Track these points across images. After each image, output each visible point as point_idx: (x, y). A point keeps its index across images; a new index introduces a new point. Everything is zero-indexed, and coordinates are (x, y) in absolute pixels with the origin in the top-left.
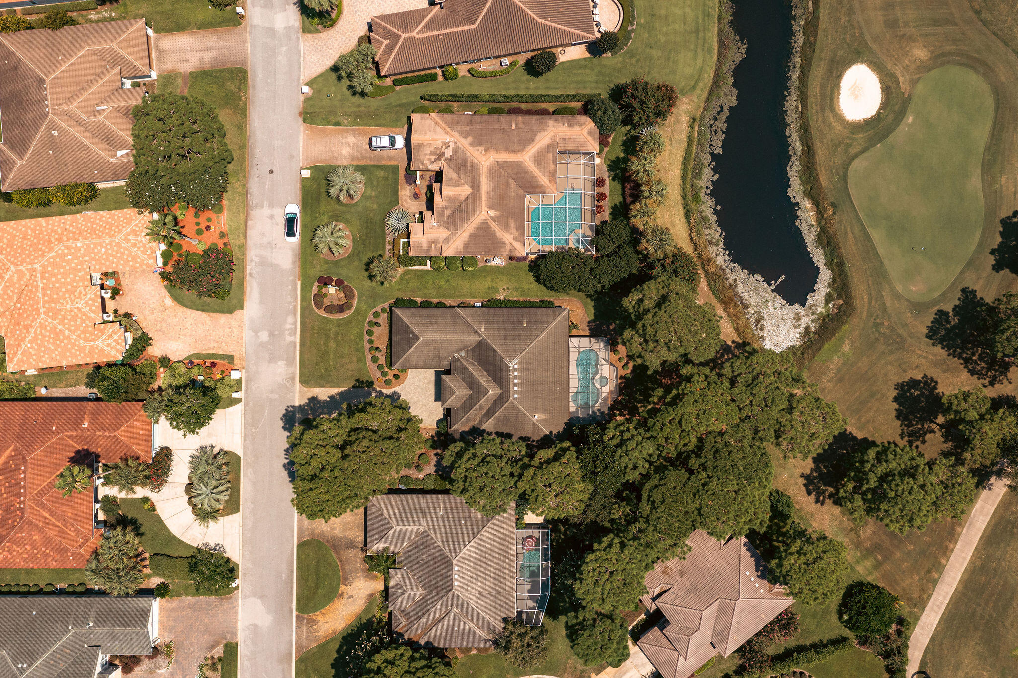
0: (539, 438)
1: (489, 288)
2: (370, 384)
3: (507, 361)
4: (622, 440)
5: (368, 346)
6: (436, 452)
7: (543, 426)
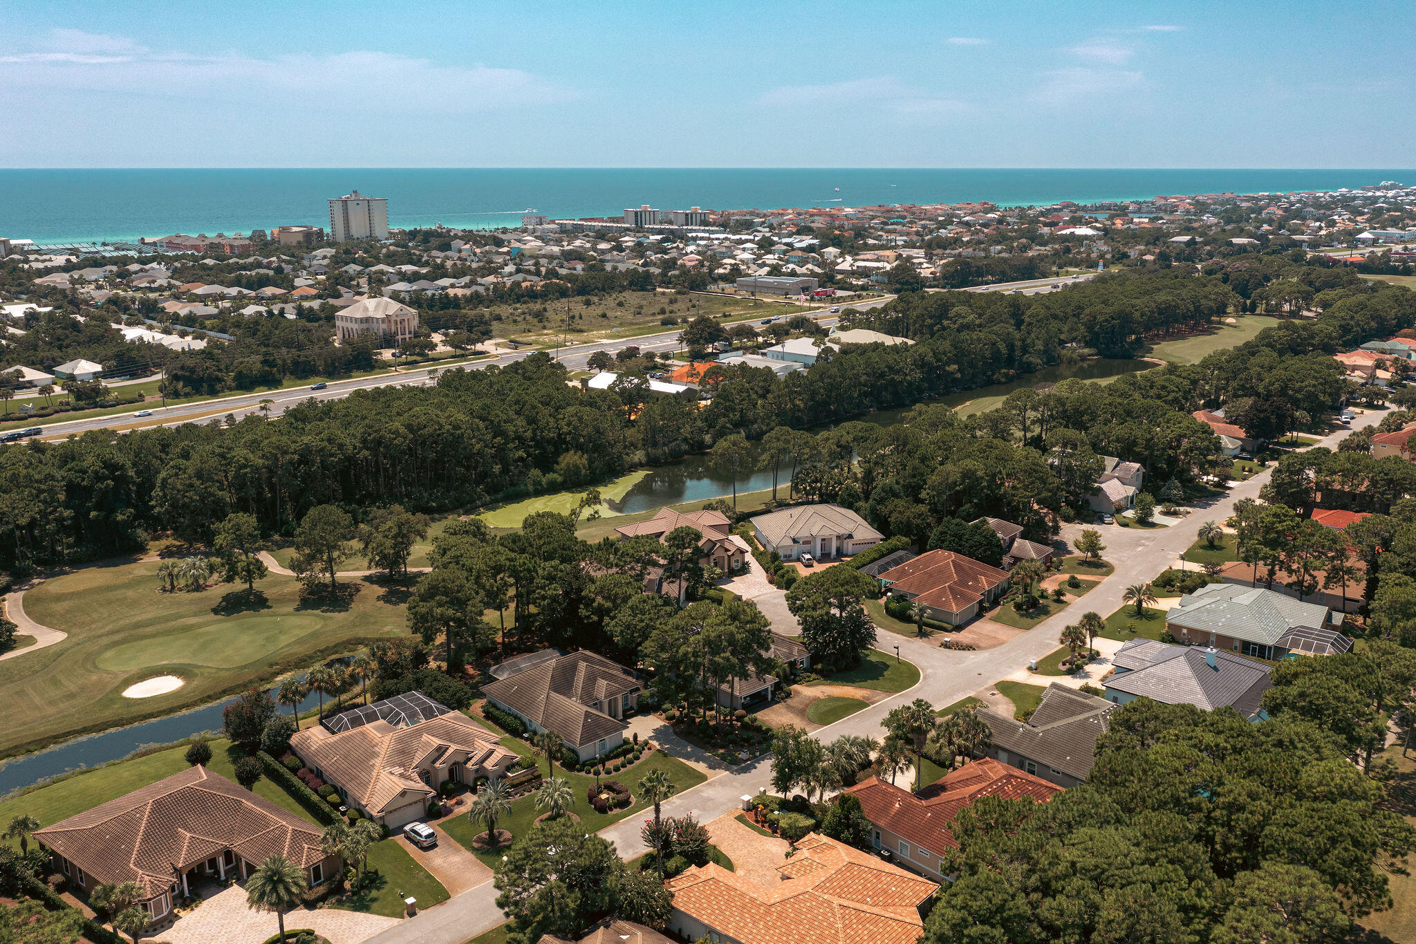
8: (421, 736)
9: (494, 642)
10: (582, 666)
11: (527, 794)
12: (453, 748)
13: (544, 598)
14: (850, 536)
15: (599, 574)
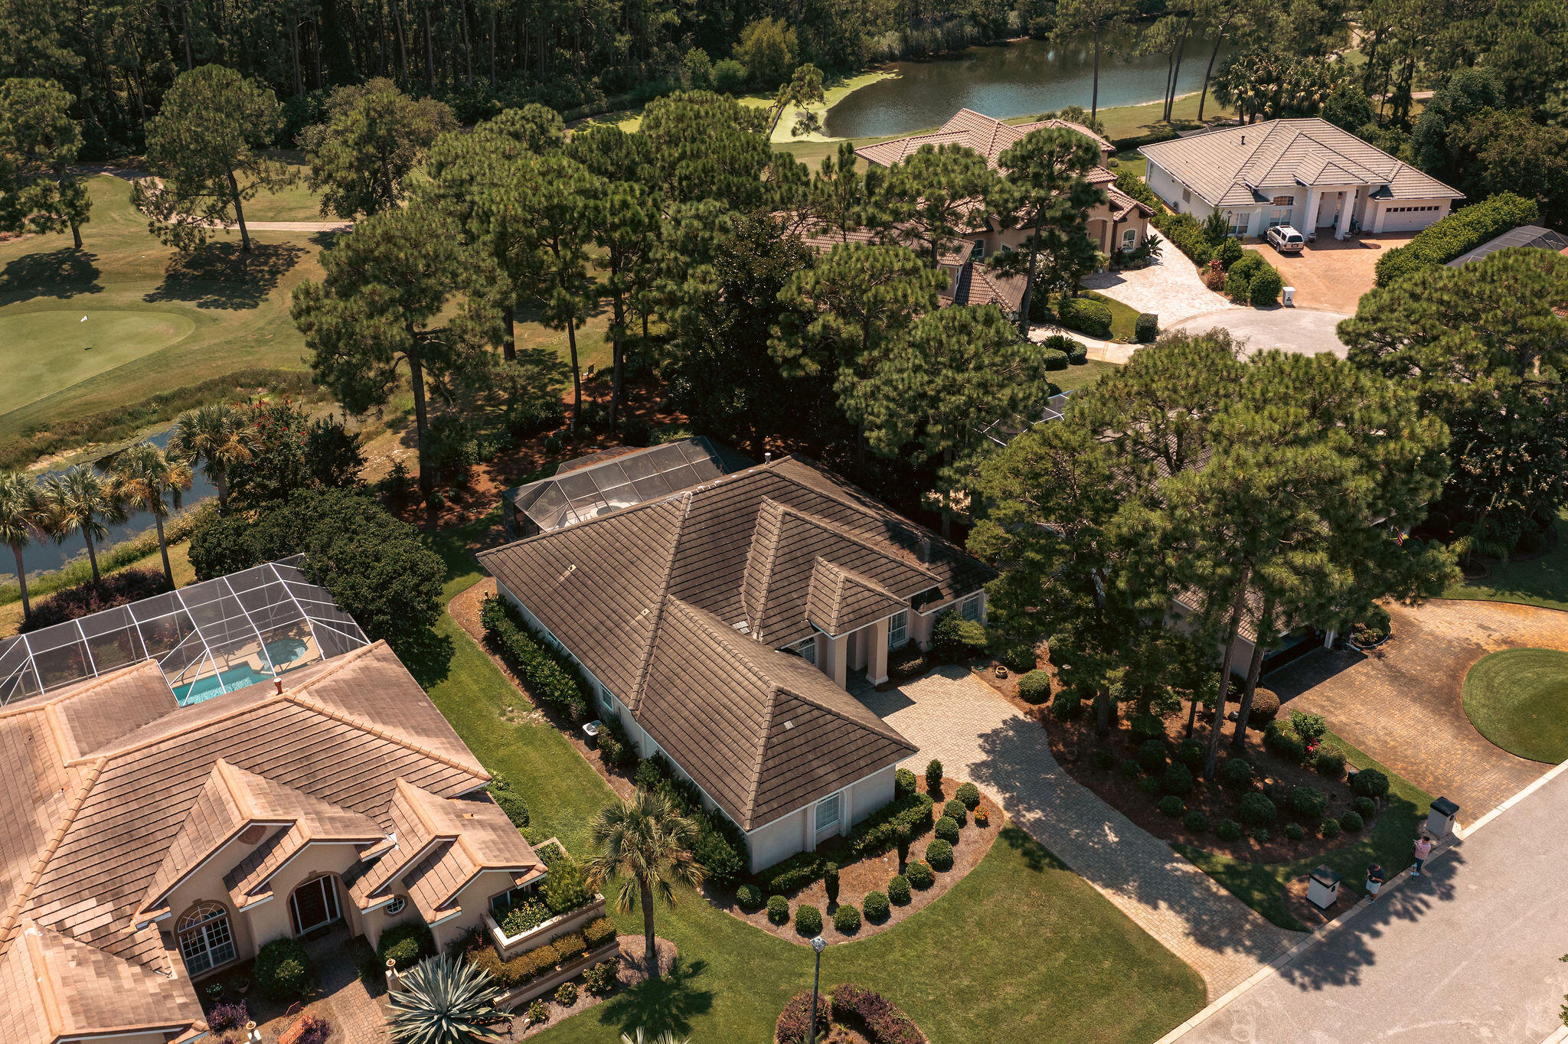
2: (1012, 836)
5: (919, 901)
8: (206, 768)
9: (555, 405)
10: (773, 512)
11: (557, 1013)
12: (305, 829)
13: (673, 301)
14: (1384, 191)
15: (824, 245)
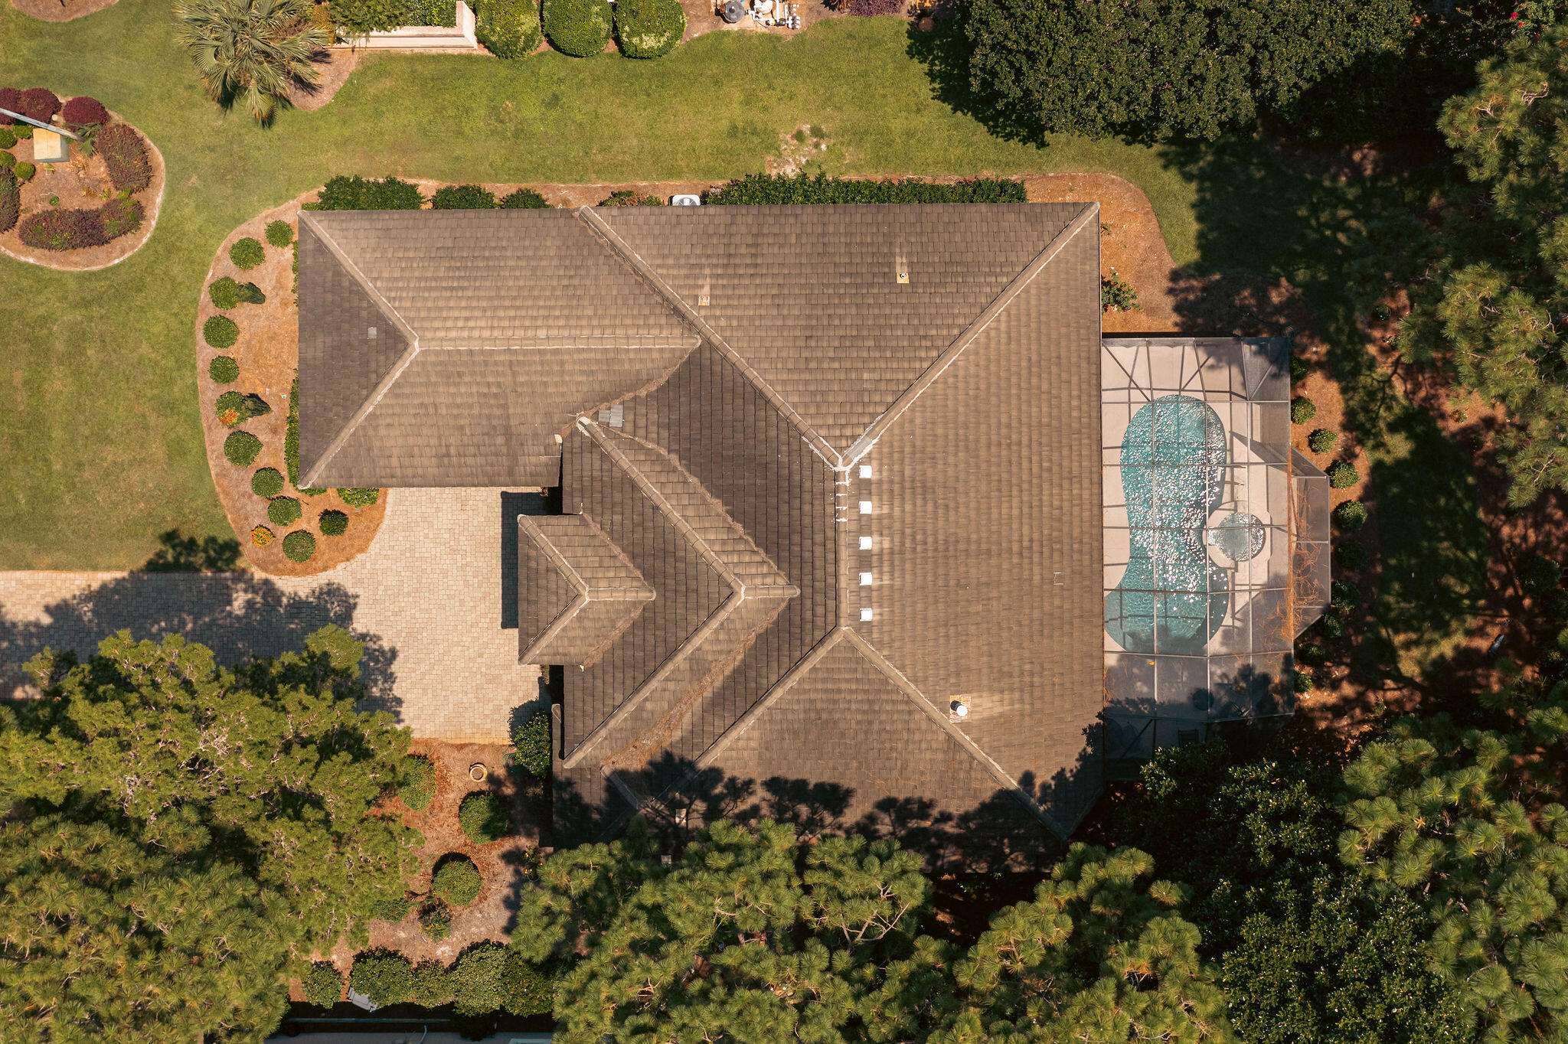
0: (971, 805)
1: (733, 132)
2: (226, 552)
3: (820, 446)
4: (1445, 865)
5: (210, 391)
6: (508, 844)
7: (994, 751)
